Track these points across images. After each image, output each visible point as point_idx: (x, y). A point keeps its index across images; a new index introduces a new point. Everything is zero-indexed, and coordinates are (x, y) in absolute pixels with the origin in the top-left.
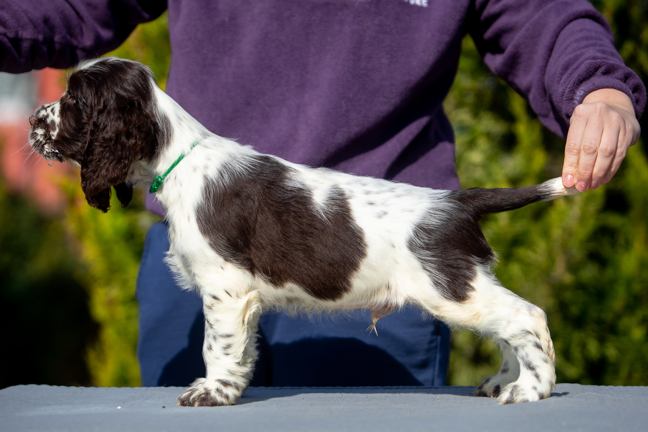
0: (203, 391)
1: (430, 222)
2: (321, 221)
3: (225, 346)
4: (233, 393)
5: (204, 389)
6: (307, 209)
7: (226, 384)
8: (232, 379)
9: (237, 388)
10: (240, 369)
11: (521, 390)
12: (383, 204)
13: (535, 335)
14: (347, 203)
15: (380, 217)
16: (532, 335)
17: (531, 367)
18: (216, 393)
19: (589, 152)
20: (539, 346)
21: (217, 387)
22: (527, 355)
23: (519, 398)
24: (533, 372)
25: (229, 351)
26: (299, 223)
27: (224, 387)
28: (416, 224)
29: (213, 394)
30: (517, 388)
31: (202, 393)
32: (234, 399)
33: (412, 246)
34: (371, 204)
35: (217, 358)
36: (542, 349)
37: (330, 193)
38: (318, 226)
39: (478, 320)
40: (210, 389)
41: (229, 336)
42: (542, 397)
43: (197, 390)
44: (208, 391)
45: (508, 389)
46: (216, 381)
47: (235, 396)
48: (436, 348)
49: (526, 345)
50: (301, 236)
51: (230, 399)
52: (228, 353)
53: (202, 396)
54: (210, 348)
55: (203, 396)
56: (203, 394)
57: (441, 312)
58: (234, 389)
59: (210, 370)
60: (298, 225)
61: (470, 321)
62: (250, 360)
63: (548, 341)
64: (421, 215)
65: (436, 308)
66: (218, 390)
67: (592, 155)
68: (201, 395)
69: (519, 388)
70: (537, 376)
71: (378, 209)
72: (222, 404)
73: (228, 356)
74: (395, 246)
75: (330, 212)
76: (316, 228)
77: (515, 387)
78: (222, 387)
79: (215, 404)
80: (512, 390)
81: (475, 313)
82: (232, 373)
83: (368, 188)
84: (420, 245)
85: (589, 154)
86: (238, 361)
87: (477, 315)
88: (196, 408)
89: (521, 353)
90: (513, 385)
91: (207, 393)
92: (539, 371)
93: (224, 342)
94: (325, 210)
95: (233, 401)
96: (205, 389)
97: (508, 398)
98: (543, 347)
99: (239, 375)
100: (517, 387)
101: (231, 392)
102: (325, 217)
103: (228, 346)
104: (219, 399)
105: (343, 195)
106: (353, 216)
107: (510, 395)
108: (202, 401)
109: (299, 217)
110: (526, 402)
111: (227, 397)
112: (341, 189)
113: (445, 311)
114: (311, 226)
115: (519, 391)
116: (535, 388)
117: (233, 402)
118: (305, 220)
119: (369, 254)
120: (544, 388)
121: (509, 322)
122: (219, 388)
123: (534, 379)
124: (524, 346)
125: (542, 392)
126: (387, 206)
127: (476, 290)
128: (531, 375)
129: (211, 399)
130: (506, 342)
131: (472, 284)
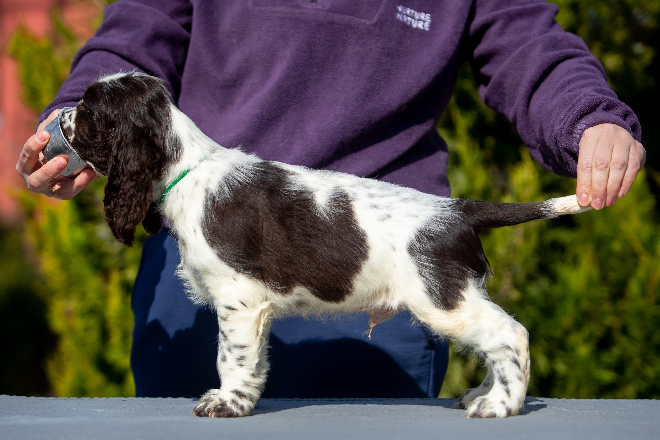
0: (219, 402)
2: (324, 223)
3: (238, 357)
4: (248, 404)
5: (220, 399)
6: (310, 211)
7: (240, 394)
8: (246, 390)
9: (252, 399)
10: (254, 380)
11: (489, 403)
12: (387, 207)
13: (515, 352)
14: (350, 206)
15: (383, 220)
16: (512, 351)
17: (504, 382)
18: (231, 404)
19: (601, 167)
20: (516, 363)
21: (232, 398)
22: (503, 369)
23: (485, 412)
24: (504, 387)
25: (243, 362)
26: (302, 225)
27: (238, 398)
28: (419, 229)
29: (229, 405)
30: (486, 401)
32: (248, 410)
33: (412, 250)
34: (375, 207)
35: (232, 369)
36: (519, 366)
37: (332, 194)
38: (322, 227)
39: (462, 330)
40: (225, 400)
41: (242, 347)
42: (509, 413)
43: (212, 401)
44: (224, 402)
45: (476, 402)
46: (231, 392)
47: (250, 407)
48: (429, 362)
49: (504, 360)
50: (305, 238)
51: (245, 410)
52: (242, 364)
54: (224, 359)
56: (219, 405)
57: (429, 319)
58: (249, 401)
59: (224, 381)
60: (301, 228)
61: (455, 330)
62: (264, 371)
63: (526, 359)
65: (425, 315)
66: (233, 401)
68: (217, 406)
70: (508, 392)
71: (383, 212)
72: (237, 416)
73: (243, 367)
74: (396, 249)
75: (333, 213)
76: (319, 230)
77: (484, 400)
78: (237, 398)
79: (231, 415)
80: (481, 403)
81: (460, 323)
82: (247, 384)
83: (372, 191)
84: (420, 250)
85: (601, 170)
86: (252, 372)
87: (462, 326)
89: (498, 366)
90: (482, 398)
91: (223, 404)
92: (511, 386)
93: (237, 353)
94: (327, 211)
95: (248, 412)
96: (221, 400)
98: (521, 364)
99: (253, 386)
101: (246, 403)
102: (327, 218)
103: (242, 358)
104: (235, 410)
105: (346, 197)
106: (357, 219)
107: (477, 409)
108: (218, 413)
109: (302, 219)
111: (242, 408)
112: (345, 190)
113: (433, 318)
114: (314, 228)
115: (486, 404)
116: (503, 403)
119: (371, 257)
120: (513, 403)
121: (492, 335)
122: (234, 399)
123: (505, 393)
124: (501, 361)
125: (510, 407)
126: (391, 209)
127: (466, 300)
128: (502, 389)
129: (228, 409)
130: (485, 355)
131: (463, 294)
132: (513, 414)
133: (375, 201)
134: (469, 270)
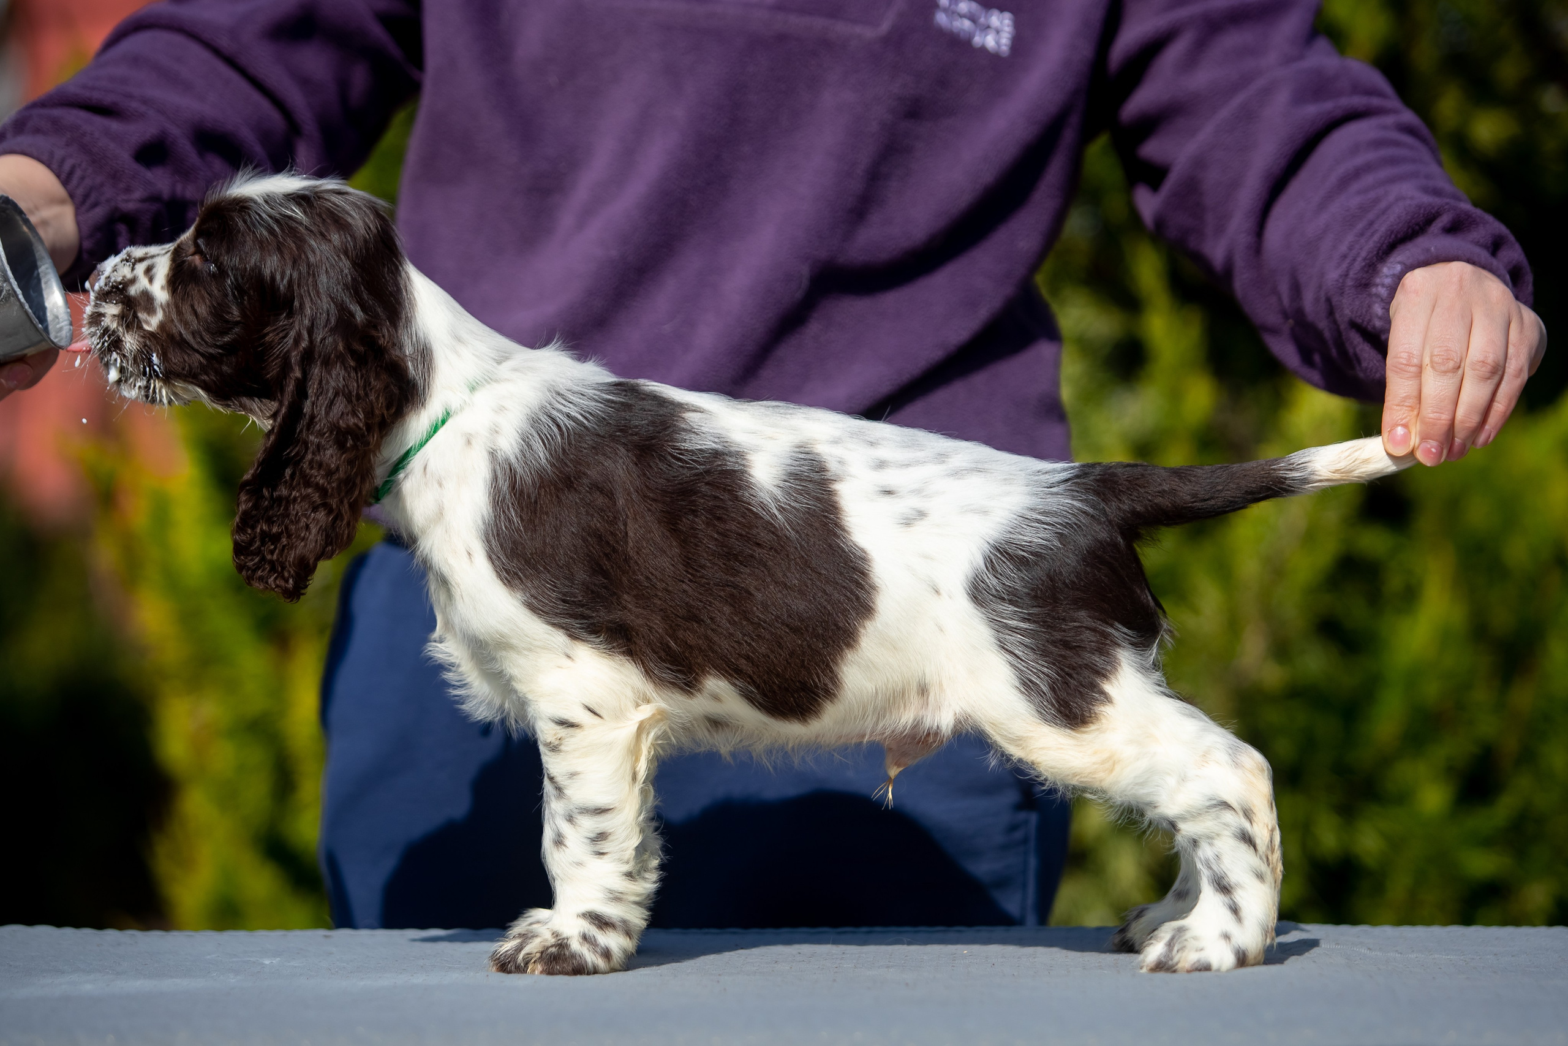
0: (552, 941)
2: (771, 528)
3: (592, 835)
4: (620, 945)
5: (553, 934)
6: (736, 499)
7: (601, 922)
8: (614, 912)
9: (628, 931)
10: (633, 886)
11: (1193, 938)
12: (917, 492)
13: (1241, 813)
14: (831, 492)
15: (908, 522)
16: (1234, 813)
17: (1223, 887)
18: (581, 944)
19: (1443, 368)
20: (1247, 839)
21: (582, 930)
22: (1217, 857)
23: (1187, 957)
24: (1226, 899)
25: (605, 847)
26: (718, 533)
27: (597, 930)
28: (990, 541)
29: (576, 946)
30: (1183, 934)
31: (549, 943)
32: (622, 959)
33: (978, 593)
34: (889, 493)
35: (581, 864)
36: (1253, 845)
37: (789, 462)
38: (765, 538)
39: (1110, 772)
40: (565, 936)
41: (599, 811)
42: (1242, 960)
43: (535, 936)
44: (562, 938)
45: (1162, 935)
46: (578, 916)
47: (626, 950)
48: (1025, 841)
49: (1218, 835)
50: (724, 564)
51: (614, 959)
52: (603, 851)
53: (550, 949)
54: (559, 841)
55: (553, 950)
56: (552, 946)
58: (622, 935)
59: (562, 891)
60: (716, 539)
61: (1095, 774)
62: (654, 863)
63: (1270, 828)
64: (1005, 522)
66: (585, 938)
67: (1450, 374)
68: (547, 948)
69: (1190, 935)
70: (1235, 910)
71: (905, 505)
72: (597, 971)
73: (604, 857)
74: (941, 591)
75: (793, 507)
76: (758, 545)
77: (1181, 930)
78: (593, 930)
79: (581, 970)
80: (1172, 939)
81: (1105, 755)
82: (616, 897)
83: (882, 453)
84: (997, 590)
85: (1445, 372)
86: (626, 868)
87: (1110, 762)
89: (1204, 851)
90: (1176, 927)
91: (562, 945)
92: (1240, 896)
93: (589, 824)
94: (780, 501)
96: (556, 934)
97: (1160, 956)
98: (1257, 841)
99: (631, 901)
100: (1185, 931)
101: (616, 941)
102: (780, 517)
103: (601, 837)
104: (590, 957)
105: (823, 471)
106: (847, 522)
107: (1165, 949)
108: (551, 962)
109: (719, 519)
111: (606, 954)
112: (818, 454)
114: (745, 538)
115: (1186, 940)
116: (1227, 937)
118: (733, 526)
119: (881, 611)
120: (1250, 937)
121: (1183, 779)
122: (587, 932)
123: (1228, 915)
124: (1211, 838)
125: (1243, 947)
126: (925, 497)
127: (1114, 701)
128: (1221, 904)
129: (573, 956)
130: (1173, 825)
131: (1107, 687)
132: (1252, 962)
133: (888, 478)
134: (1118, 631)
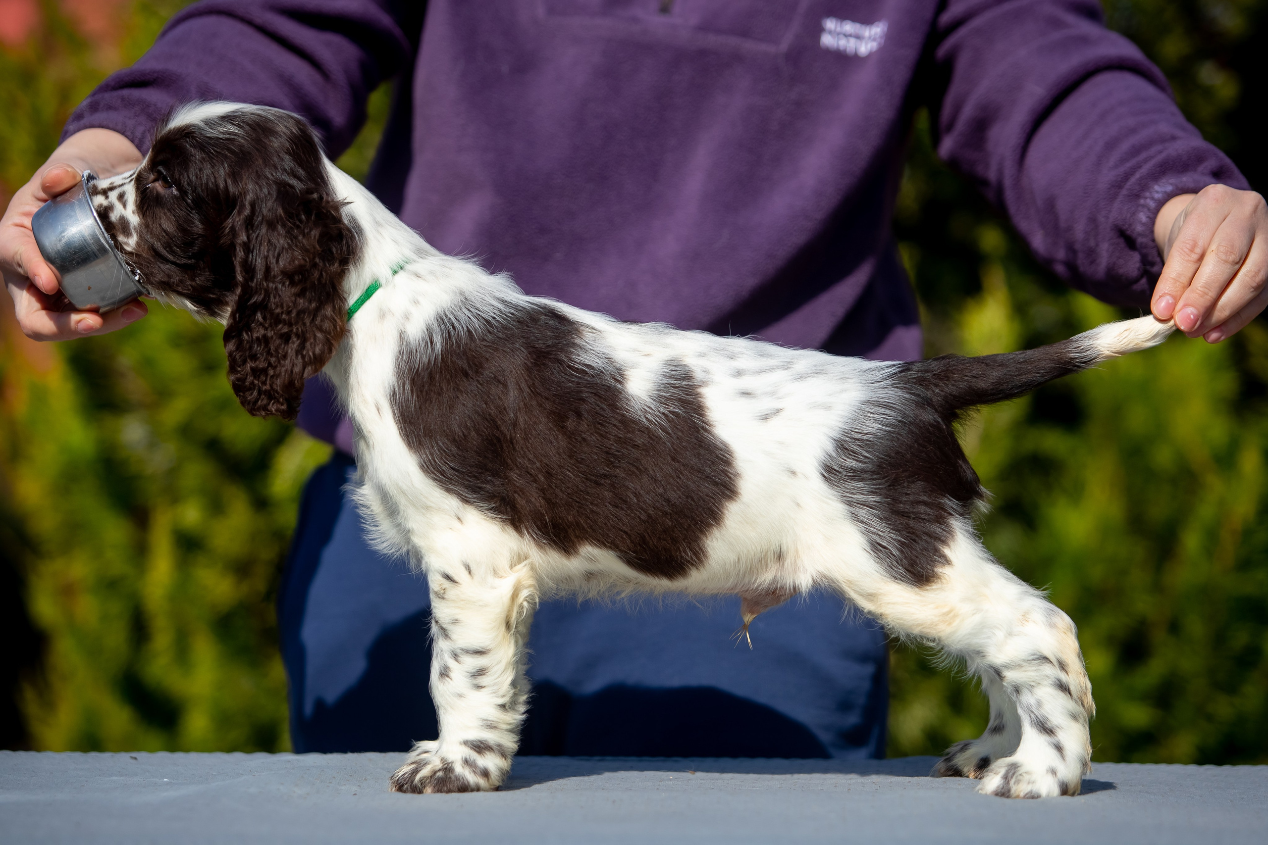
0: (440, 766)
1: (865, 429)
3: (473, 670)
4: (497, 765)
5: (441, 760)
6: (615, 408)
7: (480, 747)
8: (490, 737)
9: (503, 755)
10: (505, 717)
11: (1026, 773)
12: (772, 394)
13: (1058, 666)
14: (697, 396)
15: (765, 418)
16: (1050, 665)
17: (1045, 728)
18: (463, 767)
20: (1063, 687)
21: (464, 756)
22: (1039, 704)
23: (1021, 789)
24: (1050, 739)
25: (482, 681)
27: (477, 754)
29: (460, 769)
30: (1019, 769)
31: (437, 768)
32: (499, 776)
33: (830, 474)
34: (747, 394)
35: (460, 695)
36: (1070, 693)
39: (950, 624)
40: (450, 761)
41: (479, 652)
42: (1065, 790)
43: (427, 764)
44: (448, 764)
45: (998, 769)
46: (461, 743)
47: (501, 770)
49: (1037, 684)
51: (492, 777)
52: (480, 684)
53: (438, 773)
54: (445, 674)
55: (440, 774)
56: (439, 770)
57: (880, 604)
58: (499, 758)
59: (448, 721)
61: (936, 625)
63: (1083, 676)
64: (847, 415)
65: (871, 597)
66: (467, 762)
68: (435, 773)
69: (1022, 770)
70: (1059, 748)
71: (766, 404)
72: (477, 789)
73: (481, 690)
74: (797, 473)
77: (1013, 765)
78: (474, 755)
79: (464, 788)
80: (1008, 772)
81: (946, 610)
82: (492, 726)
83: (740, 363)
86: (502, 701)
87: (950, 615)
88: (430, 798)
89: (1027, 698)
90: (1010, 763)
91: (448, 769)
92: (1061, 737)
93: (471, 661)
95: (498, 781)
96: (443, 760)
97: (998, 787)
98: (1072, 688)
99: (504, 728)
100: (1019, 767)
101: (493, 763)
103: (480, 672)
104: (472, 778)
105: (690, 379)
106: (710, 418)
107: (1002, 781)
108: (439, 784)
110: (1033, 796)
111: (485, 774)
112: (687, 366)
113: (889, 603)
115: (1020, 774)
116: (1053, 772)
117: (497, 784)
119: (742, 493)
120: (1070, 771)
121: (1010, 634)
122: (468, 757)
123: (1053, 753)
124: (1032, 686)
125: (1066, 780)
126: (779, 398)
127: (953, 563)
128: (1046, 744)
129: (457, 778)
130: (997, 673)
131: (946, 551)
132: (1073, 791)
133: (746, 383)
134: (950, 503)
